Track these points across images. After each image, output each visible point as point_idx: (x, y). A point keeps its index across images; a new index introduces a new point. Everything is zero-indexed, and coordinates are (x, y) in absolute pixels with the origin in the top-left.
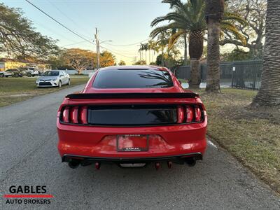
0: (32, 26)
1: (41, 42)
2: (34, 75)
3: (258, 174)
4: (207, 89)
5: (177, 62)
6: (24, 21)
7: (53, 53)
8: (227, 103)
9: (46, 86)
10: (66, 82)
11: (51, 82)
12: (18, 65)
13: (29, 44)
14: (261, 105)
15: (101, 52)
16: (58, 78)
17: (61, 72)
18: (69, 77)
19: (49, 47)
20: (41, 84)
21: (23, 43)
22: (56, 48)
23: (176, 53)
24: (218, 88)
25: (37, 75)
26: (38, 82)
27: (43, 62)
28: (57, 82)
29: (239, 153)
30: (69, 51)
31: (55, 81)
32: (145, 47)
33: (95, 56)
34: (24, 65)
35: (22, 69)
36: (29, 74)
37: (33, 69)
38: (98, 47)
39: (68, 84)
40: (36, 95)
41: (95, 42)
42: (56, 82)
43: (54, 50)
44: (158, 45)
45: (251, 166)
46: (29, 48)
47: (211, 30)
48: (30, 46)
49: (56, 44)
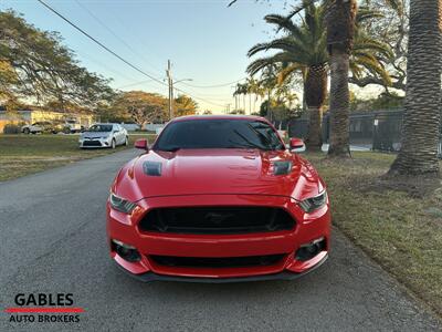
0: (75, 59)
1: (87, 82)
2: (74, 131)
3: (370, 254)
4: (330, 152)
5: (292, 112)
6: (63, 50)
7: (103, 97)
8: (356, 171)
9: (93, 146)
10: (123, 141)
11: (101, 140)
12: (52, 116)
13: (68, 84)
14: (402, 173)
15: (176, 96)
16: (111, 135)
17: (116, 126)
18: (126, 133)
19: (98, 90)
20: (85, 143)
21: (61, 83)
22: (108, 90)
23: (290, 99)
24: (345, 150)
25: (79, 131)
26: (82, 141)
27: (88, 112)
28: (109, 140)
29: (352, 231)
30: (128, 95)
31: (106, 139)
32: (243, 90)
33: (166, 103)
34: (60, 116)
35: (57, 121)
36: (67, 130)
37: (73, 122)
38: (171, 89)
39: (124, 144)
40: (80, 159)
41: (167, 82)
42: (107, 141)
43: (105, 93)
44: (261, 87)
45: (363, 244)
46: (70, 91)
47: (335, 65)
48: (71, 87)
49: (109, 85)
